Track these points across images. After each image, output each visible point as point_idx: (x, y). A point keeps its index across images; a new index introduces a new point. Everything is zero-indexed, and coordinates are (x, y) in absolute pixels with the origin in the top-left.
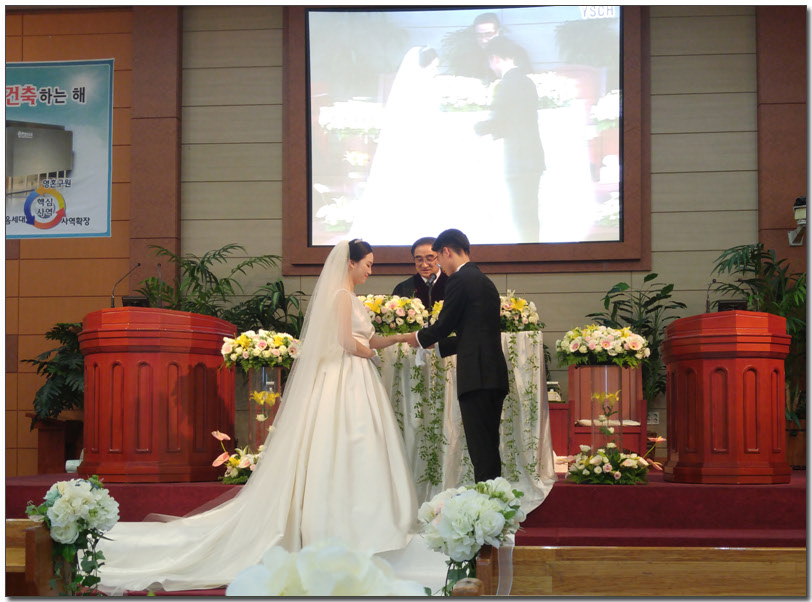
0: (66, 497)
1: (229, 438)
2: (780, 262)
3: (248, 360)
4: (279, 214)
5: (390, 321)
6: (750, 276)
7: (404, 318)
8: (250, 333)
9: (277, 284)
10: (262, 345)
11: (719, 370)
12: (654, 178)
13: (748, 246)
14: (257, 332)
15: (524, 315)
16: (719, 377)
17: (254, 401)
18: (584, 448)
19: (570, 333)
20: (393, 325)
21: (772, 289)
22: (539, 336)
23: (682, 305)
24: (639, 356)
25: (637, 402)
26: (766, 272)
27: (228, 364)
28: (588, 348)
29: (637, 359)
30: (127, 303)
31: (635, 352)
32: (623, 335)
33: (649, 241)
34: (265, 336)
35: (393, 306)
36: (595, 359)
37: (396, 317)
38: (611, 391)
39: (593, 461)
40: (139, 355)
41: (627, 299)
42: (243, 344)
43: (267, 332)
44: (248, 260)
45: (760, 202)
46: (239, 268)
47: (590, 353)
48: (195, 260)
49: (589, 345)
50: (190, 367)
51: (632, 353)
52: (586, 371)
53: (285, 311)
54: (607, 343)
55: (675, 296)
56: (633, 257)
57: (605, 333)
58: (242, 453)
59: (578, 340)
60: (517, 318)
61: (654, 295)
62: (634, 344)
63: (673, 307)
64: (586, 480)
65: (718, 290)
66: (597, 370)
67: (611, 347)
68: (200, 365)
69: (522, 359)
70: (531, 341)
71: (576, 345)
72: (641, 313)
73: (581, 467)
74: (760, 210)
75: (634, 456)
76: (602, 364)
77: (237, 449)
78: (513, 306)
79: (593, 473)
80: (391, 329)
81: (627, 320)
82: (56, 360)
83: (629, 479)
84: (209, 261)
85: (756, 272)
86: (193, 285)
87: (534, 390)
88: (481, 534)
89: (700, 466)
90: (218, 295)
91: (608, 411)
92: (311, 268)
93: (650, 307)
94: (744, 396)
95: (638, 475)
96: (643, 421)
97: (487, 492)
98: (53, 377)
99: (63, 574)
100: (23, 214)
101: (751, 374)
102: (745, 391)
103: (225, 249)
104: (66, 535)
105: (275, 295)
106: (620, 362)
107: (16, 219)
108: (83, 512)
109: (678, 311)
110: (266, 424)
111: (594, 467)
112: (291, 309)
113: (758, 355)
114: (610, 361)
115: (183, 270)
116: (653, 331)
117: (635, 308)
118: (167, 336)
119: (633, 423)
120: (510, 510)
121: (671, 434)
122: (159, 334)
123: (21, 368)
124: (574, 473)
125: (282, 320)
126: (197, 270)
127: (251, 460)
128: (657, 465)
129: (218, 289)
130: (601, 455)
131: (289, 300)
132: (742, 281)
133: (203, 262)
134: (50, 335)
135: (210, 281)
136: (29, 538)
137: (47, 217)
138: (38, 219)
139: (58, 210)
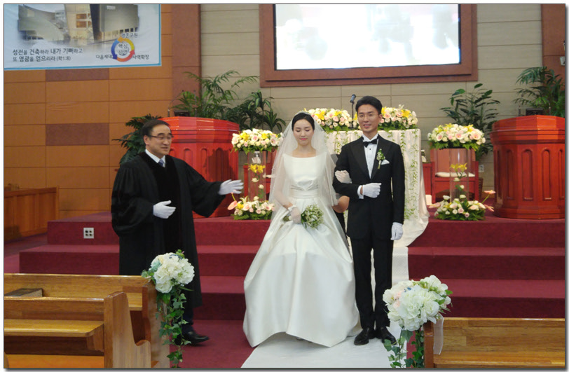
0: (164, 266)
2: (556, 77)
3: (247, 147)
4: (257, 51)
5: (329, 124)
6: (538, 84)
7: (338, 122)
8: (248, 131)
9: (258, 94)
10: (255, 138)
11: (527, 150)
12: (479, 25)
13: (538, 68)
14: (252, 130)
15: (409, 119)
16: (527, 155)
17: (251, 170)
18: (446, 197)
19: (437, 129)
20: (331, 127)
21: (551, 92)
22: (418, 132)
23: (497, 102)
24: (479, 143)
26: (548, 82)
27: (236, 150)
28: (448, 139)
29: (477, 145)
30: (176, 114)
31: (476, 141)
32: (469, 130)
33: (477, 63)
34: (256, 133)
35: (331, 116)
36: (451, 145)
37: (333, 122)
38: (461, 163)
39: (451, 206)
40: (185, 144)
41: (464, 98)
42: (244, 138)
43: (258, 130)
44: (240, 79)
45: (543, 40)
46: (236, 84)
47: (449, 142)
48: (209, 79)
49: (448, 137)
50: (213, 150)
51: (474, 141)
52: (448, 150)
53: (262, 108)
54: (459, 135)
55: (493, 96)
56: (467, 73)
57: (458, 129)
58: (244, 200)
59: (442, 134)
60: (405, 122)
61: (480, 96)
62: (476, 136)
63: (492, 103)
64: (448, 218)
65: (521, 92)
66: (453, 150)
67: (462, 138)
68: (219, 149)
69: (408, 146)
70: (414, 135)
71: (440, 137)
72: (472, 107)
73: (445, 210)
74: (543, 44)
75: (476, 202)
76: (456, 147)
77: (241, 198)
78: (403, 114)
79: (452, 214)
80: (330, 129)
81: (465, 111)
82: (132, 139)
83: (474, 217)
84: (218, 81)
85: (541, 82)
86: (210, 94)
87: (415, 165)
88: (425, 315)
89: (517, 208)
90: (224, 101)
91: (459, 175)
92: (277, 83)
93: (478, 104)
94: (543, 167)
95: (479, 214)
96: (477, 174)
97: (427, 288)
98: (131, 149)
99: (162, 309)
100: (111, 54)
101: (547, 152)
102: (543, 163)
103: (228, 74)
104: (164, 287)
105: (258, 100)
106: (467, 147)
107: (106, 56)
108: (175, 274)
109: (495, 106)
110: (258, 183)
111: (453, 209)
112: (266, 108)
113: (551, 142)
114: (461, 146)
115: (203, 85)
116: (480, 118)
117: (469, 104)
118: (200, 133)
119: (471, 175)
120: (442, 299)
121: (498, 187)
122: (196, 132)
123: (111, 143)
124: (440, 213)
125: (261, 114)
126: (213, 86)
127: (250, 206)
128: (491, 208)
129: (224, 98)
130: (456, 202)
131: (264, 102)
132: (534, 88)
133: (215, 81)
134: (128, 124)
135: (219, 92)
136: (144, 291)
137: (124, 55)
138: (119, 56)
139: (130, 50)
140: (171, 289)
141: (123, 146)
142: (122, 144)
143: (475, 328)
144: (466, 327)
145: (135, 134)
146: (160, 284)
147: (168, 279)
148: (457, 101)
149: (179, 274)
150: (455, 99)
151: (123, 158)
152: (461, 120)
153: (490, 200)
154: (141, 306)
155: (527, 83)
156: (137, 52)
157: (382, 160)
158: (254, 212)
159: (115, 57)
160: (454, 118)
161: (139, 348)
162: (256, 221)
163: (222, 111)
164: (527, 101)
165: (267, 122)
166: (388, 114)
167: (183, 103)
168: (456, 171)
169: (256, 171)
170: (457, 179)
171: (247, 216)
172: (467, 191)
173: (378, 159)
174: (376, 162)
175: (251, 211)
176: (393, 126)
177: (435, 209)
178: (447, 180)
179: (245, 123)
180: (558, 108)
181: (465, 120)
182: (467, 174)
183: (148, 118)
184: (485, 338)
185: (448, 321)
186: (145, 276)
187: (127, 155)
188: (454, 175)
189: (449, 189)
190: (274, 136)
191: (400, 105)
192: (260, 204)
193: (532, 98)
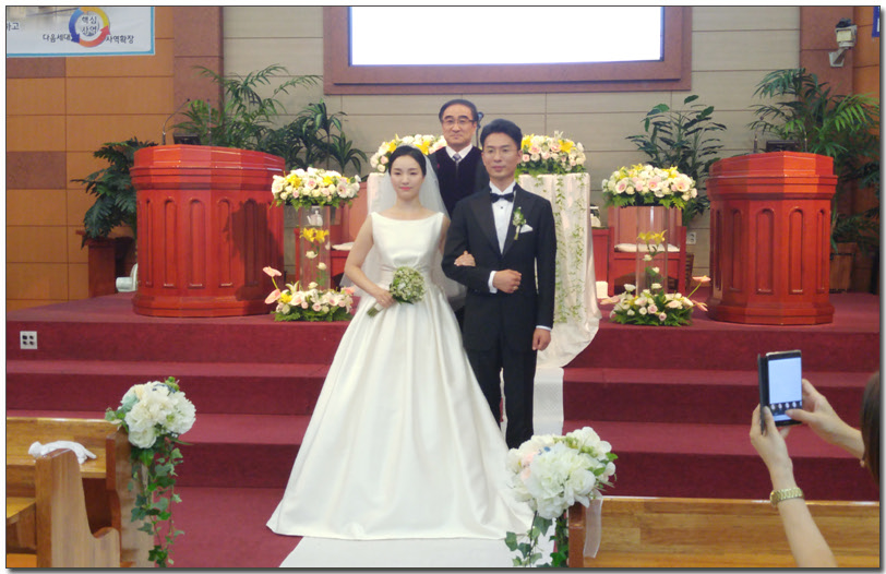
0: (144, 402)
1: (280, 274)
2: (822, 85)
3: (298, 199)
4: (319, 32)
6: (791, 98)
8: (300, 171)
9: (319, 106)
10: (311, 183)
11: (765, 211)
13: (790, 70)
14: (306, 170)
15: (571, 156)
16: (765, 217)
17: (304, 238)
18: (628, 287)
19: (617, 174)
21: (812, 112)
22: (586, 178)
23: (722, 127)
24: (685, 197)
25: (676, 227)
26: (807, 94)
27: (278, 203)
28: (635, 190)
29: (683, 200)
30: (178, 140)
31: (682, 193)
32: (670, 175)
33: (690, 59)
34: (314, 175)
36: (640, 200)
38: (656, 230)
39: (637, 302)
40: (192, 191)
41: (667, 120)
42: (293, 183)
43: (316, 170)
44: (290, 79)
45: (802, 23)
46: (281, 88)
47: (638, 195)
48: (235, 79)
49: (636, 186)
50: (241, 203)
51: (679, 194)
52: (635, 208)
53: (327, 130)
54: (654, 184)
55: (715, 117)
56: (673, 77)
57: (652, 174)
58: (293, 288)
59: (625, 181)
60: (564, 160)
61: (694, 117)
62: (681, 185)
63: (713, 129)
64: (631, 321)
65: (760, 110)
66: (644, 208)
67: (658, 189)
68: (251, 201)
69: (569, 202)
70: (579, 183)
71: (622, 186)
72: (680, 135)
73: (626, 307)
74: (801, 30)
75: (679, 295)
76: (649, 205)
77: (288, 285)
78: (560, 148)
79: (638, 314)
81: (668, 142)
82: (104, 180)
83: (674, 320)
84: (252, 83)
85: (796, 94)
86: (238, 105)
87: (581, 233)
88: (571, 493)
89: (745, 305)
90: (263, 117)
91: (652, 250)
92: (353, 88)
93: (690, 129)
94: (790, 237)
95: (682, 315)
96: (683, 247)
97: (576, 447)
98: (103, 197)
99: (140, 476)
100: (68, 32)
101: (798, 215)
102: (791, 232)
103: (268, 70)
104: (144, 439)
105: (319, 116)
106: (666, 203)
107: (61, 37)
108: (161, 417)
109: (718, 133)
110: (317, 261)
111: (640, 307)
112: (334, 130)
113: (805, 197)
114: (656, 202)
115: (226, 89)
116: (692, 153)
117: (675, 130)
118: (216, 173)
119: (673, 249)
120: (600, 466)
121: (715, 271)
122: (210, 172)
123: (69, 185)
124: (618, 313)
125: (325, 140)
126: (241, 90)
127: (303, 299)
128: (702, 306)
129: (262, 112)
130: (646, 295)
131: (331, 121)
132: (784, 104)
133: (246, 84)
134: (98, 154)
135: (254, 102)
136: (109, 445)
137: (91, 35)
138: (82, 37)
139: (101, 28)
140: (154, 441)
141: (90, 191)
142: (88, 188)
143: (655, 515)
144: (640, 513)
145: (111, 171)
146: (136, 433)
147: (150, 425)
148: (655, 124)
149: (167, 417)
150: (651, 121)
151: (89, 213)
152: (662, 156)
153: (703, 292)
154: (104, 471)
155: (771, 96)
156: (114, 31)
157: (521, 226)
158: (310, 309)
159: (76, 38)
160: (650, 153)
161: (98, 542)
162: (312, 322)
163: (257, 134)
164: (772, 126)
165: (336, 154)
166: (536, 146)
167: (190, 120)
168: (647, 243)
169: (312, 240)
170: (648, 258)
171: (297, 316)
172: (664, 277)
173: (514, 223)
174: (512, 228)
175: (305, 306)
176: (544, 167)
177: (610, 307)
178: (632, 258)
179: (298, 156)
180: (822, 138)
181: (667, 155)
182: (666, 249)
183: (133, 144)
184: (671, 531)
185: (611, 502)
186: (110, 420)
187: (97, 208)
188: (643, 248)
189: (634, 272)
190: (343, 180)
191: (556, 132)
192: (320, 295)
193: (779, 121)
